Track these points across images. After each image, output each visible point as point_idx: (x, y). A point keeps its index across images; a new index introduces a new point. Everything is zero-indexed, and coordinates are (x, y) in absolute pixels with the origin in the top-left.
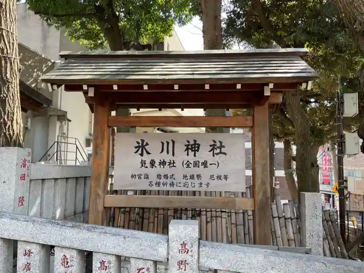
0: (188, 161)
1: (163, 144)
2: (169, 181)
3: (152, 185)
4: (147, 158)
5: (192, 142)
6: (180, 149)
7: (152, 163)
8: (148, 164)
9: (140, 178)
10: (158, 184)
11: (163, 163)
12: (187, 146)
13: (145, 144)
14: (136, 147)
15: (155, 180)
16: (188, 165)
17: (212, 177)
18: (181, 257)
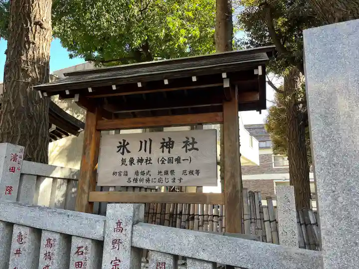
0: (163, 158)
1: (141, 142)
2: (145, 177)
3: (130, 181)
4: (127, 157)
5: (167, 140)
6: (156, 147)
7: (132, 161)
8: (128, 162)
9: (120, 175)
10: (136, 180)
11: (140, 161)
12: (163, 143)
13: (126, 143)
14: (118, 147)
16: (163, 161)
17: (184, 172)
18: (116, 235)
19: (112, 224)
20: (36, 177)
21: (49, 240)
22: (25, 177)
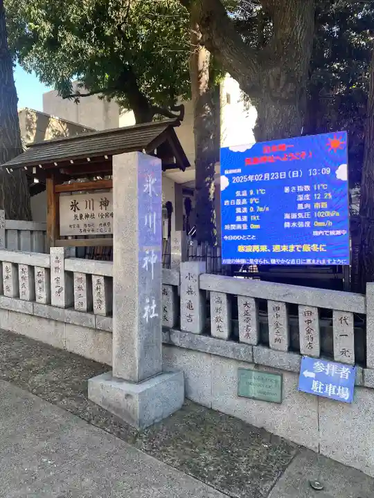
0: (102, 214)
1: (87, 202)
2: (90, 228)
3: (82, 232)
4: (78, 213)
5: (104, 199)
6: (97, 204)
7: (81, 216)
8: (79, 217)
9: (74, 227)
11: (87, 216)
12: (101, 202)
13: (76, 203)
14: (71, 206)
15: (82, 227)
16: (102, 216)
18: (57, 265)
19: (53, 259)
20: (16, 232)
21: (23, 269)
22: (9, 232)
